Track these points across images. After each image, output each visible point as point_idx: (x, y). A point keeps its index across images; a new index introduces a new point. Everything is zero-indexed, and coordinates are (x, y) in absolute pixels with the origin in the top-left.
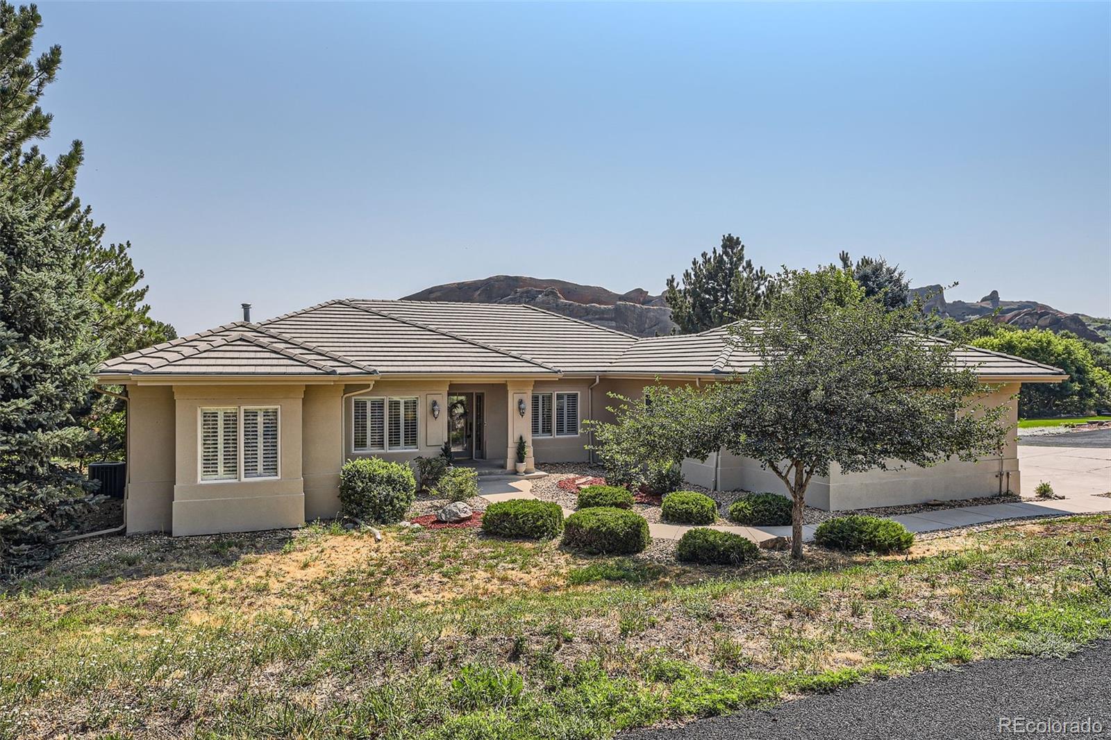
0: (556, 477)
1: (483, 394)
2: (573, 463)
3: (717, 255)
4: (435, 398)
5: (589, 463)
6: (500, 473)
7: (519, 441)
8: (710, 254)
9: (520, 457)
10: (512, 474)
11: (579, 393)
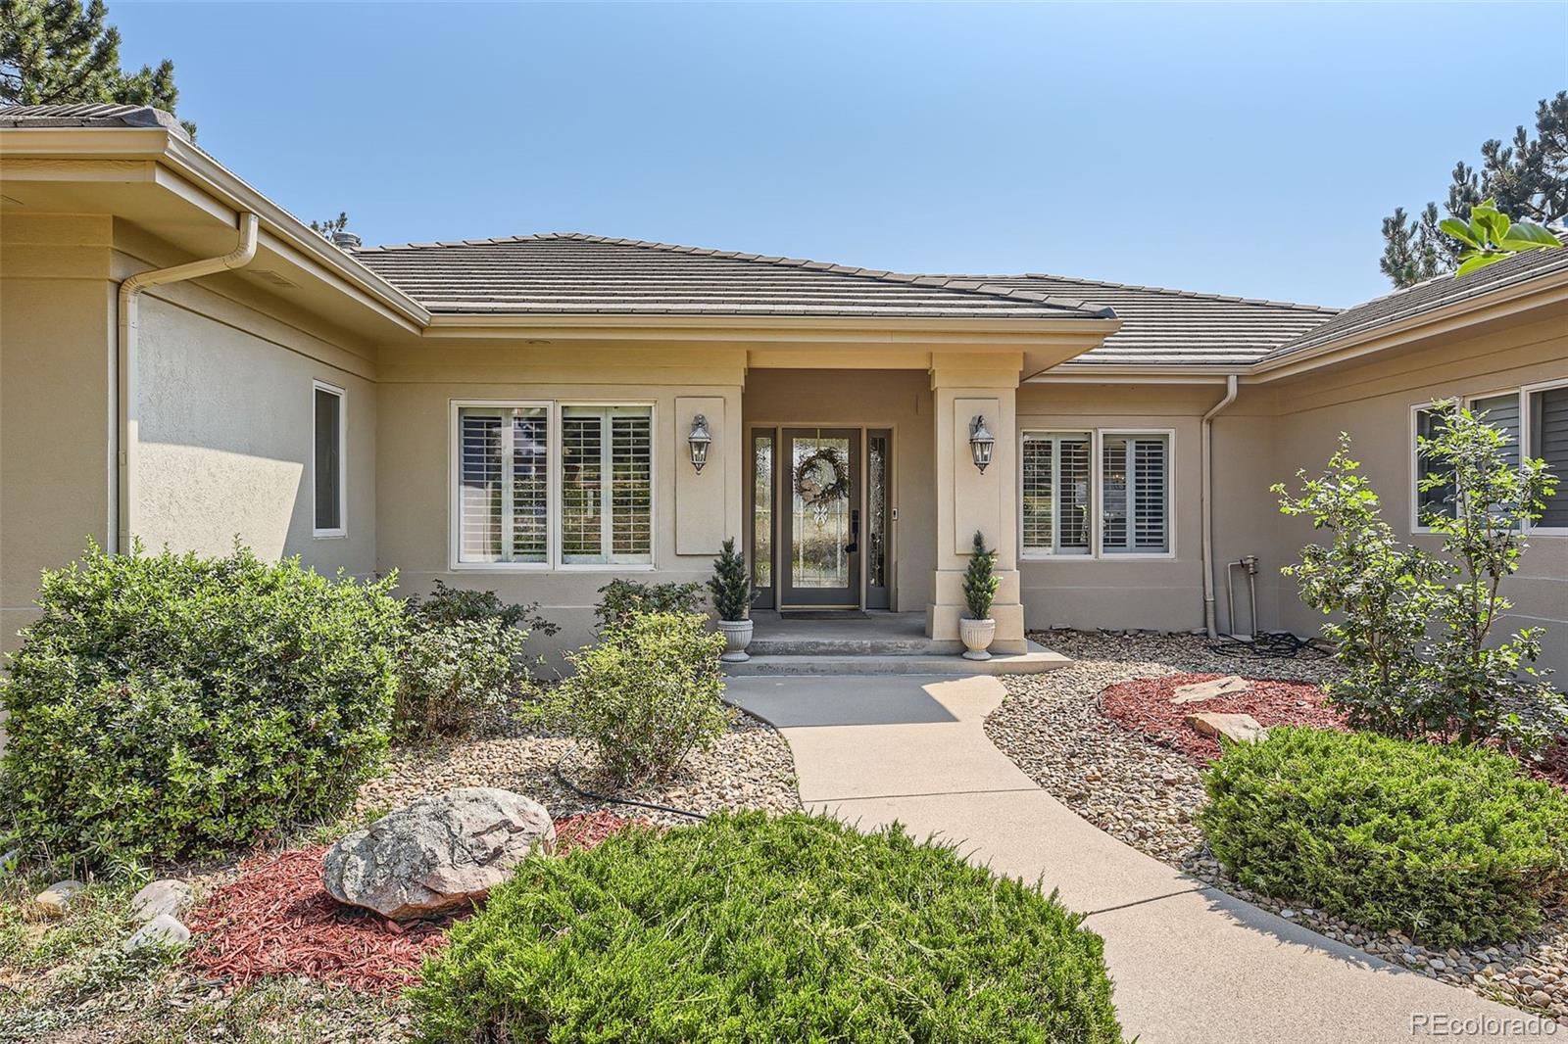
0: (1097, 673)
1: (889, 432)
2: (1155, 633)
3: (1529, 146)
4: (701, 407)
5: (1206, 634)
6: (909, 650)
7: (970, 549)
8: (1508, 143)
9: (977, 602)
10: (948, 655)
11: (1172, 433)
